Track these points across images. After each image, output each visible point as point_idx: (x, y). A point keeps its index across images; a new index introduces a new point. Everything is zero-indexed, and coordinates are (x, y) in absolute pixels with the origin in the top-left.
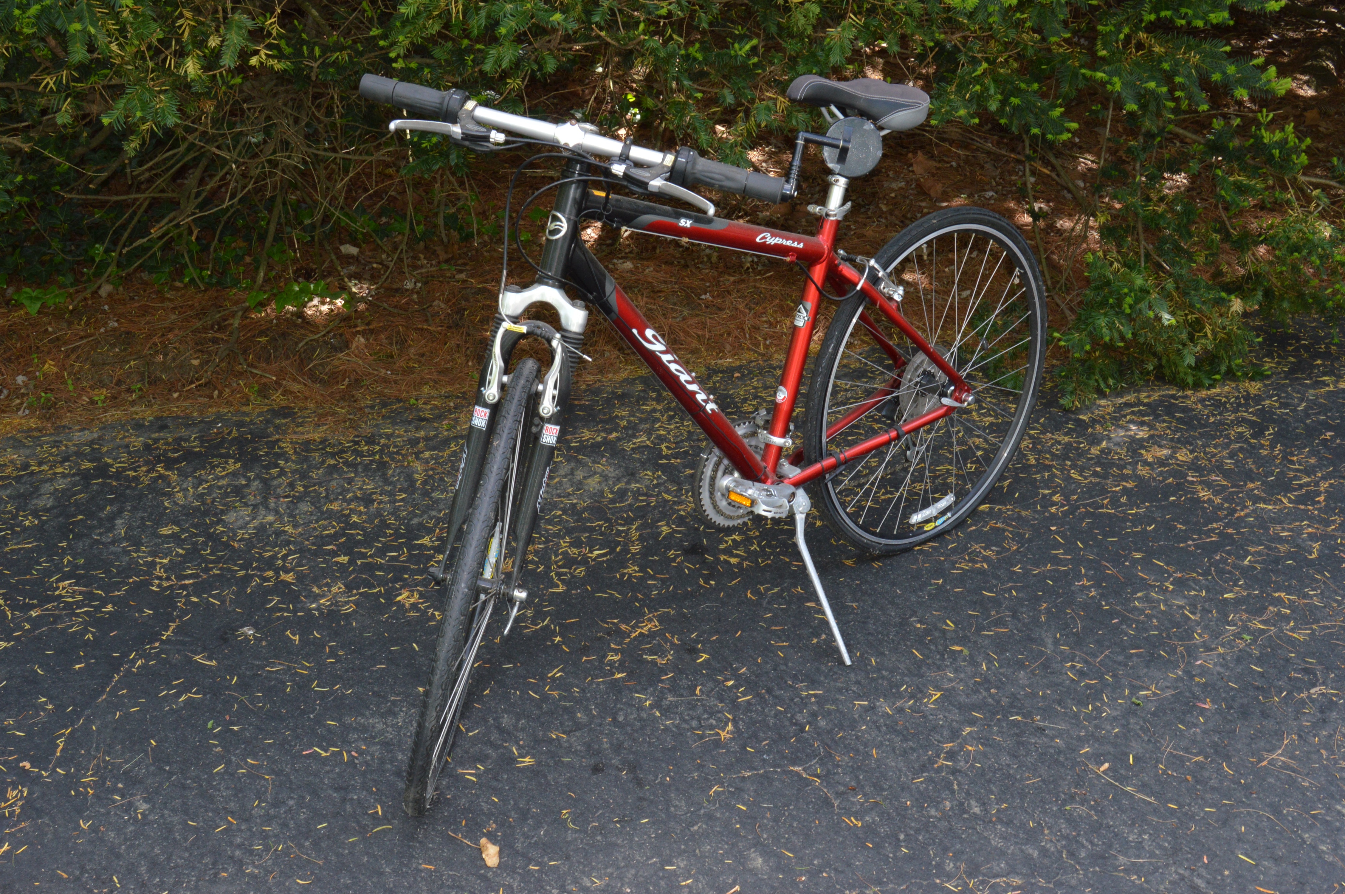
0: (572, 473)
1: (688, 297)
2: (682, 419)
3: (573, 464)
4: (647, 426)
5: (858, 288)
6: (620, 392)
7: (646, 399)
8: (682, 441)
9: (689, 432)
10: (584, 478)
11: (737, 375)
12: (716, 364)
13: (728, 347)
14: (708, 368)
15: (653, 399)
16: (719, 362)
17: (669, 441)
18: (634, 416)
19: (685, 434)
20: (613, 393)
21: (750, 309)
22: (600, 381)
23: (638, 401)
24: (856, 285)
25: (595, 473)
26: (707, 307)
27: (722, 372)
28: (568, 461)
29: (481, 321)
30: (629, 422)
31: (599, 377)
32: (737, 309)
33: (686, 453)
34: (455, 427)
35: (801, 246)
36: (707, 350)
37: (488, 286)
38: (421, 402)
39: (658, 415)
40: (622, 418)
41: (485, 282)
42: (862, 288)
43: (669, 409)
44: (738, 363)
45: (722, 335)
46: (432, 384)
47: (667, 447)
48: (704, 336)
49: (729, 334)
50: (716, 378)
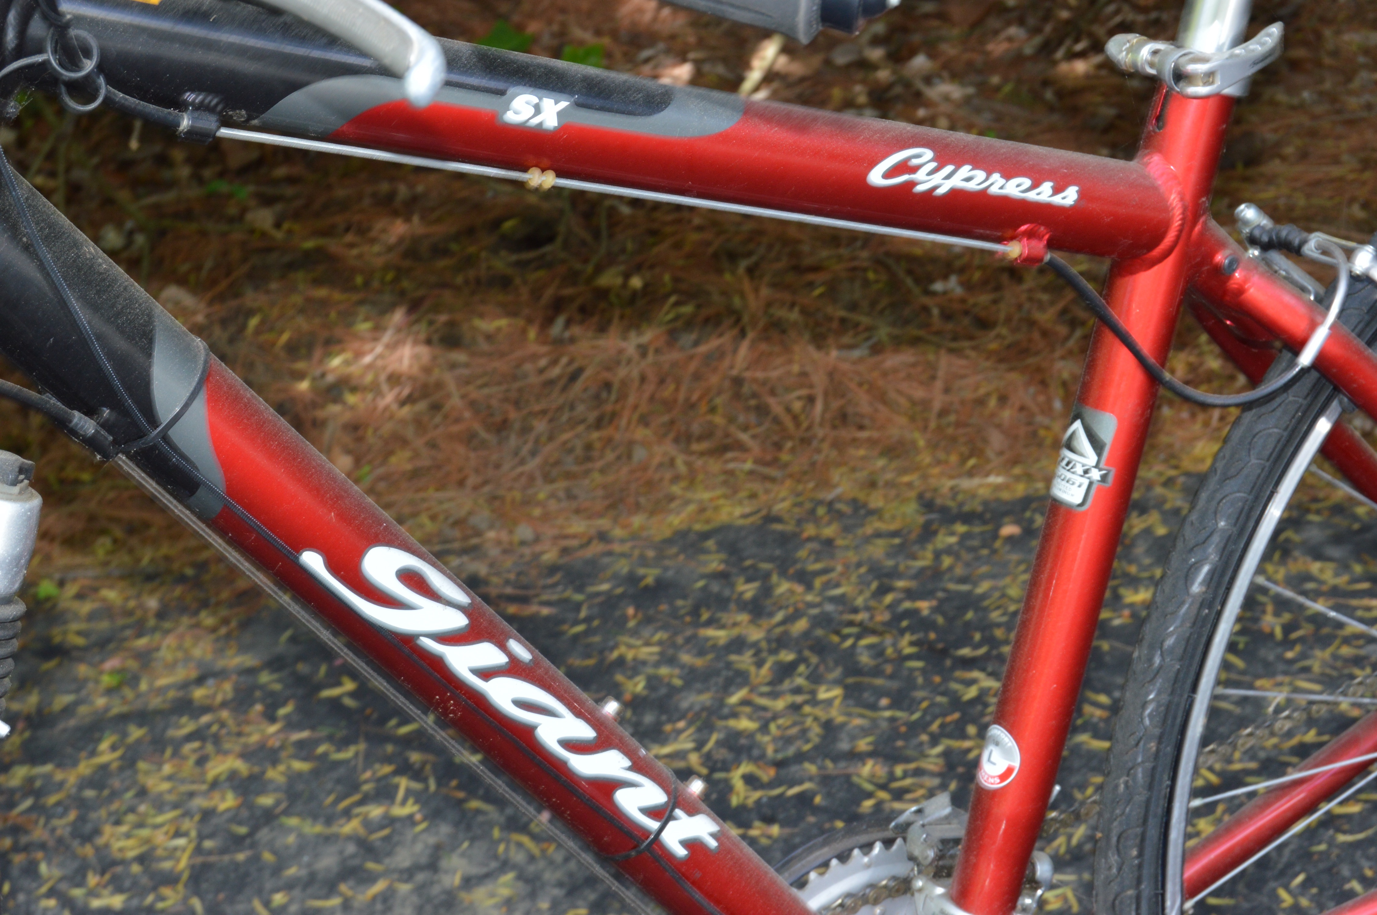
0: (433, 866)
1: (894, 284)
2: (815, 678)
3: (445, 829)
4: (705, 698)
5: (1306, 358)
6: (650, 575)
7: (722, 603)
8: (800, 757)
9: (829, 727)
10: (469, 882)
11: (1009, 530)
12: (954, 491)
13: (996, 440)
14: (927, 505)
15: (743, 606)
16: (966, 484)
17: (760, 759)
18: (671, 661)
19: (816, 731)
20: (632, 579)
21: (1074, 323)
22: (603, 537)
23: (695, 612)
24: (1297, 346)
25: (505, 866)
26: (947, 316)
27: (967, 518)
28: (434, 816)
29: (293, 349)
30: (653, 683)
31: (604, 523)
32: (1032, 323)
33: (804, 800)
34: (133, 681)
35: (1069, 197)
36: (933, 446)
37: (333, 246)
38: (72, 589)
39: (744, 660)
40: (635, 668)
41: (328, 232)
42: (1320, 362)
43: (780, 643)
44: (1020, 490)
45: (981, 402)
46: (119, 533)
47: (750, 780)
48: (925, 404)
49: (1003, 399)
50: (946, 540)
